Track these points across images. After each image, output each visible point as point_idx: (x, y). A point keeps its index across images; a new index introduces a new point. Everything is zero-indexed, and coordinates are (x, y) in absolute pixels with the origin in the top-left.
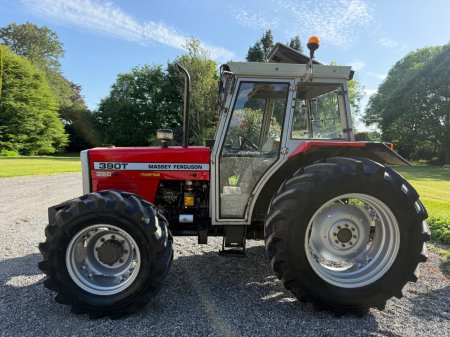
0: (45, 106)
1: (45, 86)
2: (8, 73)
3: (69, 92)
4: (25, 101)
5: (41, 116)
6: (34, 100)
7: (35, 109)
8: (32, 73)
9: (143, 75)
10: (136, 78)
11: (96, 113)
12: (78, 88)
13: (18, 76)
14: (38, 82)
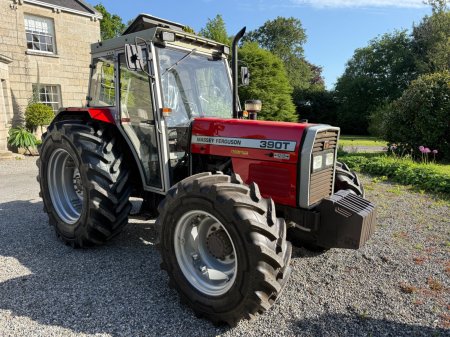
0: (280, 91)
1: (282, 73)
2: (253, 65)
3: (310, 75)
4: (264, 87)
5: (276, 100)
6: (271, 86)
7: (271, 94)
8: (271, 63)
9: (382, 46)
10: (375, 51)
11: (331, 93)
12: (319, 70)
13: (261, 67)
14: (275, 70)
